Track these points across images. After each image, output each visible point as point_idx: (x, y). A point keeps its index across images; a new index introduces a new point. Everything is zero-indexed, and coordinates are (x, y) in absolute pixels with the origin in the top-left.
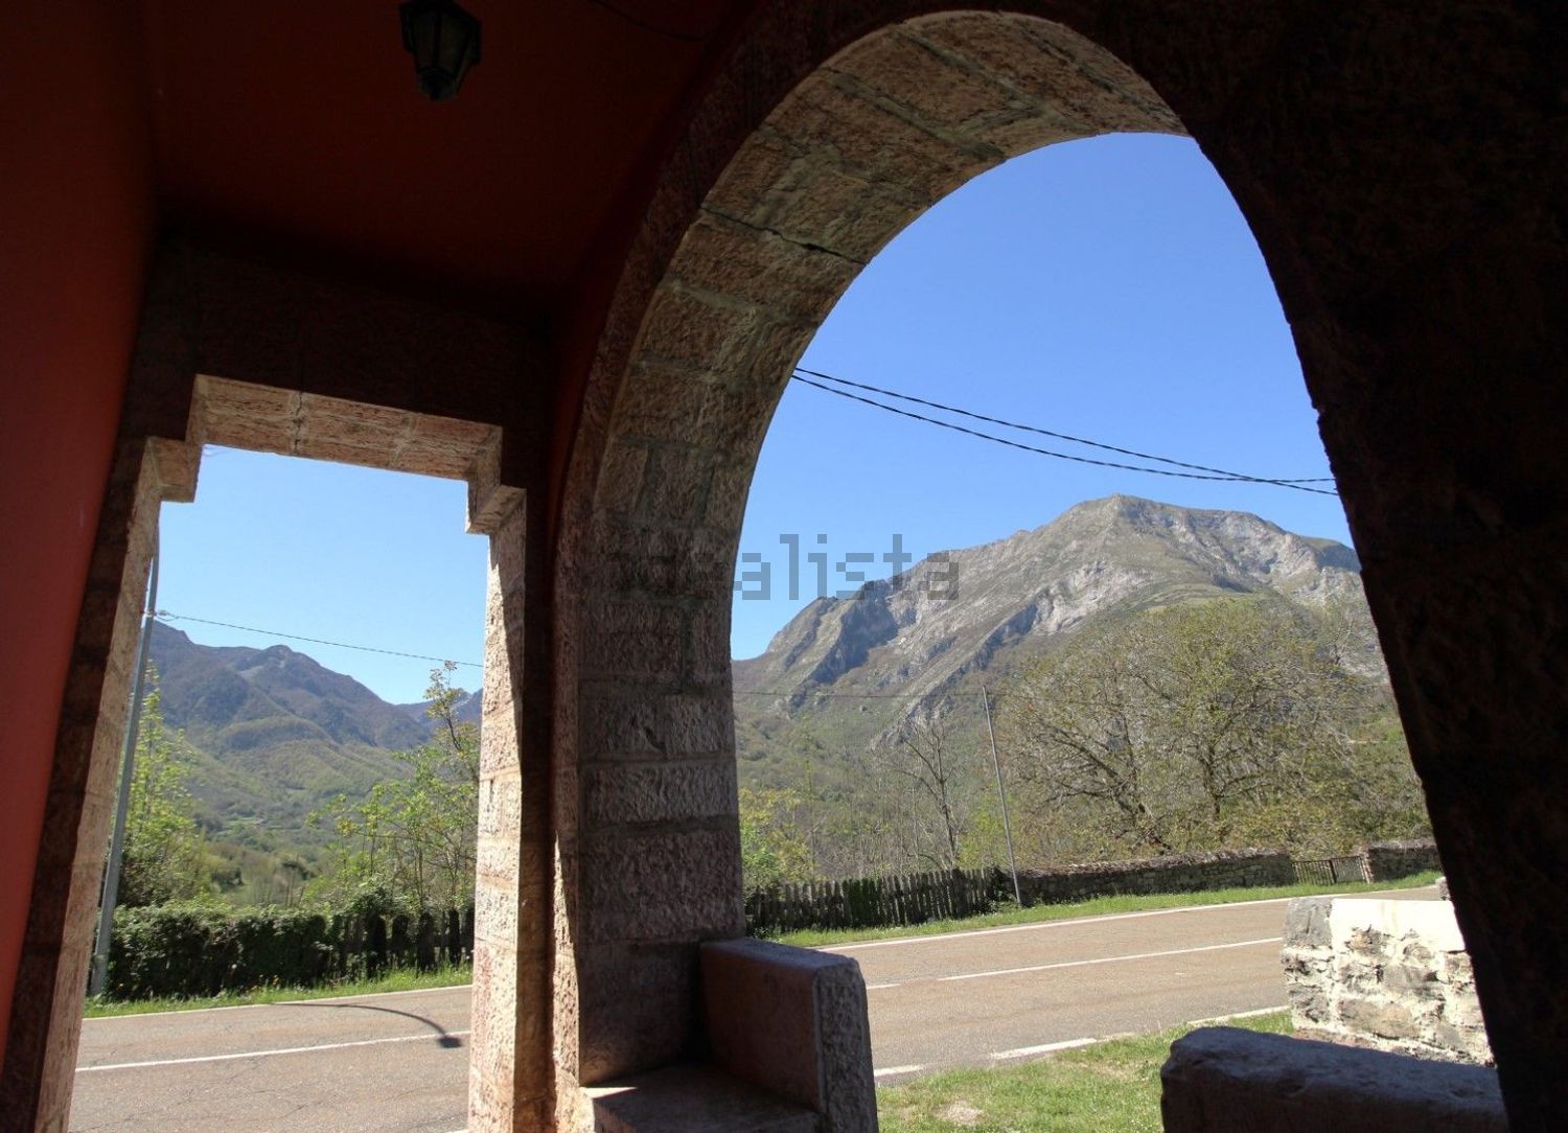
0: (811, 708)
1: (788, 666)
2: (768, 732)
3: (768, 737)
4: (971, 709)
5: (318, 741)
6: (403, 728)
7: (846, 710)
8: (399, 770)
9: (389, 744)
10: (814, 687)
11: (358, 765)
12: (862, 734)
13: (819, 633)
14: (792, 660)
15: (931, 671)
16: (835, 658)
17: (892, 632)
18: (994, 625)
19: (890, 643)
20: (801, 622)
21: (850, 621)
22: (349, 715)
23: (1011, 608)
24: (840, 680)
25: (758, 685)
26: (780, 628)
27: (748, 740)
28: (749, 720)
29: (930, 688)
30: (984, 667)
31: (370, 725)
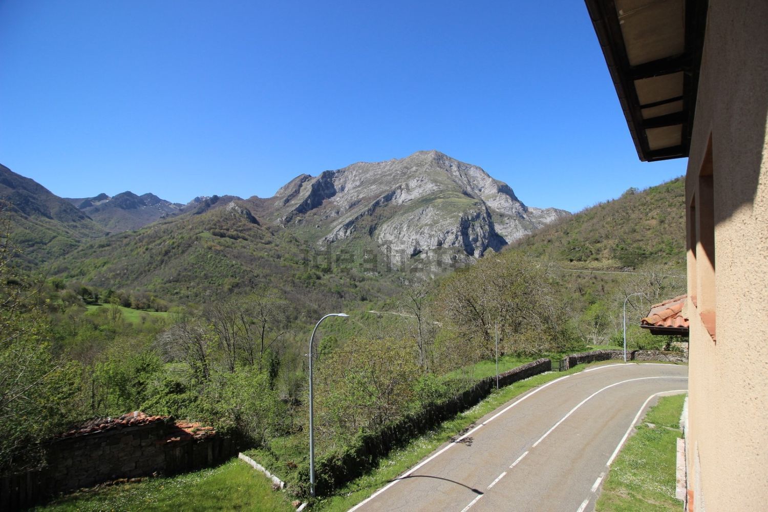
0: (294, 223)
1: (285, 204)
2: (274, 232)
3: (273, 235)
4: (363, 231)
5: (13, 213)
6: (68, 211)
7: (310, 226)
8: (67, 233)
9: (60, 219)
10: (296, 214)
11: (41, 228)
12: (316, 237)
13: (301, 191)
14: (287, 201)
15: (349, 214)
16: (307, 203)
17: (334, 194)
18: (378, 198)
19: (332, 199)
20: (293, 184)
21: (316, 187)
22: (33, 201)
23: (385, 191)
24: (309, 213)
25: (270, 210)
26: (283, 185)
27: (264, 235)
28: (265, 226)
29: (347, 221)
30: (371, 215)
31: (48, 208)
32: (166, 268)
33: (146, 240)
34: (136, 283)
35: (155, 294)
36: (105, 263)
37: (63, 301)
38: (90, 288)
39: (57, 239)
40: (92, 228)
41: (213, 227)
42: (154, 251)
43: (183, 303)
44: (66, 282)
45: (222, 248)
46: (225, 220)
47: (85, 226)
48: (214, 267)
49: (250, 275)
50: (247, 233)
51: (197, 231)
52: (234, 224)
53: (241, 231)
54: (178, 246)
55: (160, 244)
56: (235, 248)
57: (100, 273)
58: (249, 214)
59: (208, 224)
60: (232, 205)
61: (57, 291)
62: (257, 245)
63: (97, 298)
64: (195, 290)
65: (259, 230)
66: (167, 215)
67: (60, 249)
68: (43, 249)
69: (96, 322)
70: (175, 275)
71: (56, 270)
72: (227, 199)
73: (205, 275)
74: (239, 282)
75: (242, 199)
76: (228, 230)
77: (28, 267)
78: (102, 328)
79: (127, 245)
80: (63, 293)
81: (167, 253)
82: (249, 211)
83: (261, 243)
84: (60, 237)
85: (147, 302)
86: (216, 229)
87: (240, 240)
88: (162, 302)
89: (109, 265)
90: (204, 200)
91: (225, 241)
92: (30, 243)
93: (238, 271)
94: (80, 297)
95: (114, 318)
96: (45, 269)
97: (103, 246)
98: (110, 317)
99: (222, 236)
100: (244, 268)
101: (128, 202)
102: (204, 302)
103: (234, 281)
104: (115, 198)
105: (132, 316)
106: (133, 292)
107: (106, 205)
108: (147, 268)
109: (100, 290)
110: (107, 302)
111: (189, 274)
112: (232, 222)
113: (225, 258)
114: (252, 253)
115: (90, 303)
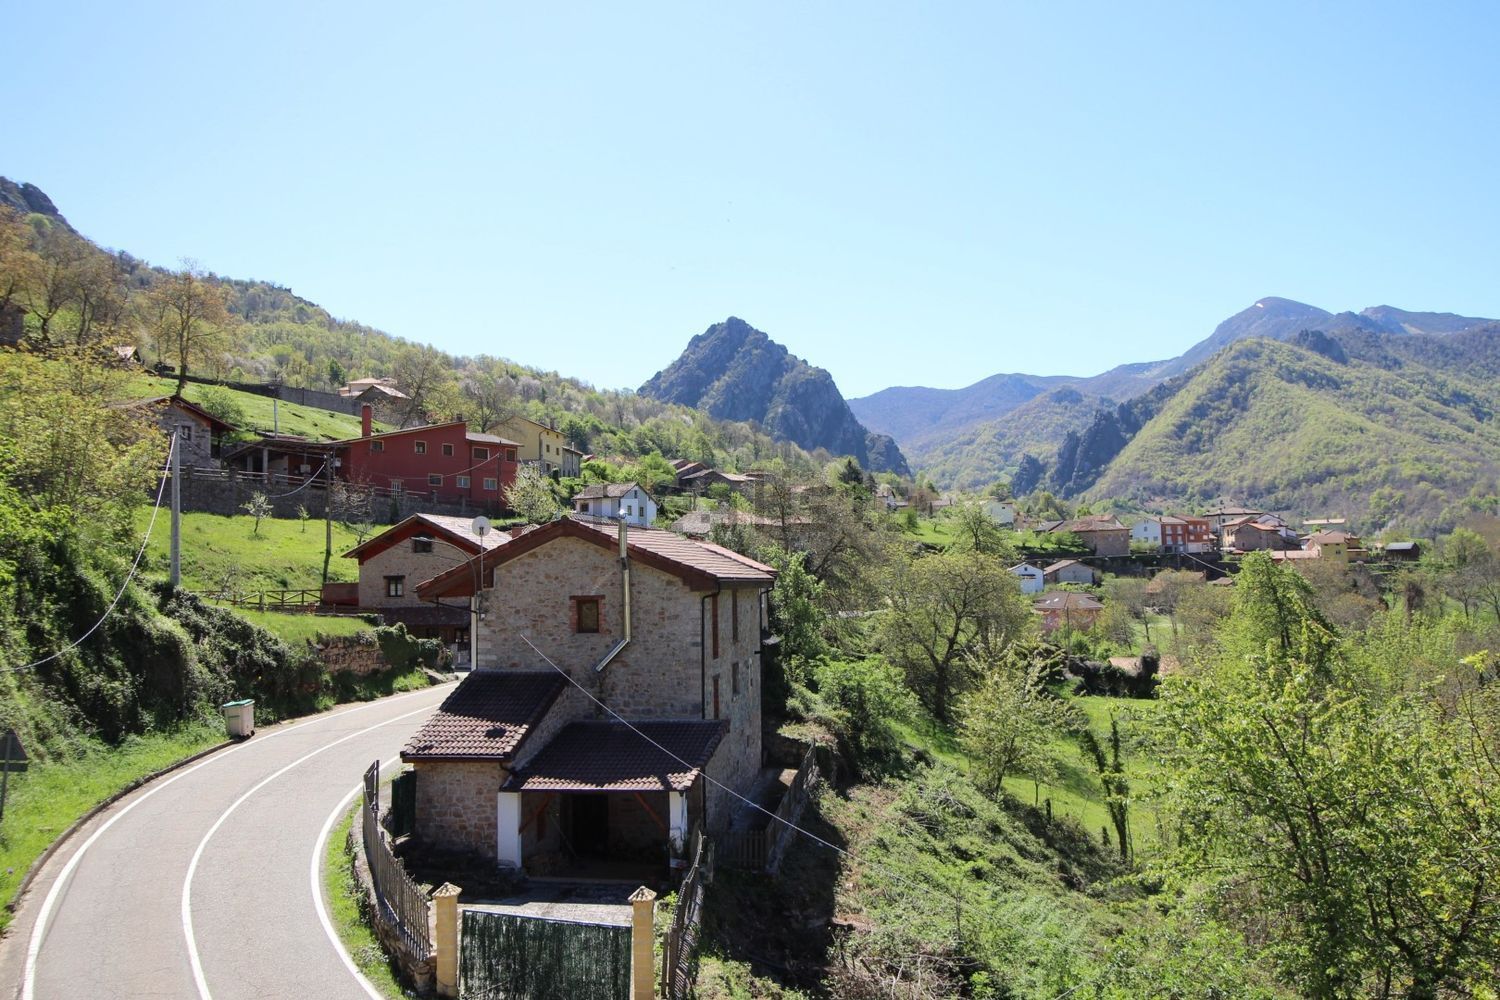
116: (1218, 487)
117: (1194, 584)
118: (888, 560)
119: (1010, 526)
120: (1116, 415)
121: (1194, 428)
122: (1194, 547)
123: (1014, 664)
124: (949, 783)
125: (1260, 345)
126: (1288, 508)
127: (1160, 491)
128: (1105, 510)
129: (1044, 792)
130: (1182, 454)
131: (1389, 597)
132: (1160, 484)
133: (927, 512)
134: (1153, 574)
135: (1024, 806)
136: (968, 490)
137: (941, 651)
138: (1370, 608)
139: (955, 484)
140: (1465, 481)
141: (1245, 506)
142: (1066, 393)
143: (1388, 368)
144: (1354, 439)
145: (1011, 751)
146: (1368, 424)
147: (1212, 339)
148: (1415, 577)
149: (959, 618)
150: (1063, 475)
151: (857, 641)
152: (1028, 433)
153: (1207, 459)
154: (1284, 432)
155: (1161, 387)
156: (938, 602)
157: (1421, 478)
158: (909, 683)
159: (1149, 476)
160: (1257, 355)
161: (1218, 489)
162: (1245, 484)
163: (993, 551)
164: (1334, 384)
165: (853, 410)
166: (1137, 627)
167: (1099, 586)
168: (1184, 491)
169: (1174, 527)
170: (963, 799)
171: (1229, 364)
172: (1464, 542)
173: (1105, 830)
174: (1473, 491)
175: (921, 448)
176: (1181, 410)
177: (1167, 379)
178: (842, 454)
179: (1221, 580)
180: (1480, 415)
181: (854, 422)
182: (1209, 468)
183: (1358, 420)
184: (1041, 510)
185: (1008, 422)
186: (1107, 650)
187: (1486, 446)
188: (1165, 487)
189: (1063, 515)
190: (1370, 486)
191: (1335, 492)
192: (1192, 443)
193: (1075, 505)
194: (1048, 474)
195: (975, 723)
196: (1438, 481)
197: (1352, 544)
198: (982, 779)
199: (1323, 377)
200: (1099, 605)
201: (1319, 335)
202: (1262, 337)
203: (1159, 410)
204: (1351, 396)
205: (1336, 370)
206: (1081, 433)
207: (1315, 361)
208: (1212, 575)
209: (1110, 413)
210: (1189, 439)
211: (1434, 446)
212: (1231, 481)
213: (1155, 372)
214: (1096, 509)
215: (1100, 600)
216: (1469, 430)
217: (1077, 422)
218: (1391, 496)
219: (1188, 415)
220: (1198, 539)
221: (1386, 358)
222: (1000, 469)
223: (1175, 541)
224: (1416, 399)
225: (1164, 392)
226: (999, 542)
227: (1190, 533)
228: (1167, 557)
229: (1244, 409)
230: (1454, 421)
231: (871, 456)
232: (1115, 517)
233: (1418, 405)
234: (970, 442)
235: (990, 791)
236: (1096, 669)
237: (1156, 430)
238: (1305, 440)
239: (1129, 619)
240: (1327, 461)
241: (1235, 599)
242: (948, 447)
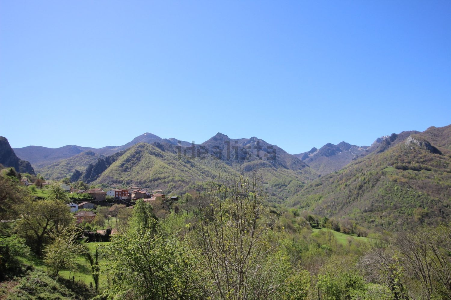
5: (270, 168)
6: (296, 163)
8: (297, 177)
9: (293, 169)
11: (283, 176)
22: (278, 159)
27: (449, 164)
28: (448, 155)
31: (286, 162)
32: (362, 200)
33: (344, 178)
34: (341, 212)
35: (356, 222)
36: (320, 197)
37: (299, 225)
38: (313, 216)
39: (292, 182)
40: (310, 173)
41: (395, 161)
42: (351, 186)
43: (379, 231)
44: (300, 212)
45: (406, 180)
46: (406, 154)
47: (306, 172)
48: (401, 198)
49: (440, 205)
50: (429, 164)
51: (382, 167)
52: (414, 157)
53: (423, 162)
54: (369, 181)
55: (355, 181)
56: (419, 178)
57: (318, 205)
58: (428, 145)
59: (391, 160)
60: (410, 139)
61: (295, 217)
62: (442, 174)
63: (318, 224)
64: (387, 219)
65: (441, 159)
66: (357, 157)
67: (295, 189)
68: (286, 190)
69: (319, 242)
70: (369, 206)
71: (293, 203)
72: (405, 135)
73: (394, 205)
74: (429, 212)
75: (419, 133)
76: (409, 163)
77: (279, 201)
78: (323, 246)
79: (333, 183)
80: (298, 219)
81: (361, 187)
82: (428, 142)
83: (446, 172)
84: (293, 181)
85: (350, 228)
86: (398, 163)
87: (423, 171)
88: (363, 229)
89: (322, 199)
90: (384, 139)
91: (409, 173)
92: (279, 186)
93: (425, 201)
94: (308, 222)
95: (330, 240)
96: (288, 202)
97: (317, 185)
98: (327, 239)
99: (405, 169)
100: (432, 198)
101: (330, 151)
102: (397, 231)
103: (423, 211)
104: (322, 149)
105: (342, 238)
106: (340, 219)
107: (316, 155)
108: (348, 200)
109: (319, 217)
110: (324, 227)
111: (381, 204)
112: (413, 155)
113: (411, 189)
114: (438, 183)
115: (314, 227)
116: (131, 181)
117: (123, 208)
118: (23, 202)
119: (69, 191)
120: (105, 160)
121: (126, 165)
122: (124, 198)
123: (66, 234)
124: (39, 276)
125: (145, 144)
126: (148, 187)
127: (116, 182)
128: (99, 187)
129: (72, 274)
130: (122, 172)
131: (171, 210)
132: (116, 180)
133: (40, 187)
134: (112, 205)
135: (65, 280)
136: (55, 180)
137: (41, 231)
138: (166, 213)
139: (51, 178)
140: (189, 181)
141: (138, 186)
142: (90, 152)
143: (174, 153)
144: (165, 170)
145: (62, 262)
146: (168, 167)
147: (132, 142)
148: (177, 205)
149: (48, 220)
150: (87, 176)
151: (8, 230)
152: (77, 163)
153: (129, 173)
154: (149, 167)
155: (118, 153)
156: (41, 216)
157: (180, 181)
158: (27, 243)
159: (113, 178)
160: (144, 147)
161: (131, 182)
162: (138, 181)
163: (62, 199)
164: (162, 156)
165: (15, 152)
166: (106, 221)
167: (96, 209)
168: (122, 182)
169: (119, 192)
170: (44, 280)
171: (136, 149)
172: (188, 196)
173: (91, 283)
174: (190, 184)
175: (40, 166)
176: (123, 160)
177: (120, 151)
178: (8, 166)
179: (131, 207)
180: (192, 166)
181: (15, 156)
182: (129, 176)
183: (166, 165)
184: (79, 187)
185: (71, 160)
186: (96, 228)
187: (193, 173)
188: (117, 181)
189: (86, 188)
190: (168, 182)
191: (160, 183)
192: (125, 169)
193: (90, 185)
194: (83, 176)
195: (51, 255)
196: (183, 181)
197: (163, 197)
198: (51, 273)
199: (159, 154)
200: (95, 215)
201: (159, 144)
202: (145, 142)
203: (117, 159)
204: (165, 159)
205: (162, 153)
206: (94, 164)
207: (157, 150)
208: (128, 205)
209: (103, 159)
210: (124, 168)
211: (183, 173)
212: (135, 180)
213: (117, 149)
214: (96, 187)
215: (95, 213)
216: (190, 169)
217: (93, 161)
218: (173, 185)
219: (125, 161)
220: (125, 195)
221: (173, 151)
222: (67, 174)
223: (119, 196)
224: (179, 161)
225: (119, 155)
226: (64, 196)
227: (123, 194)
228: (116, 200)
229: (139, 161)
230: (187, 167)
231: (20, 168)
232: (102, 189)
233: (179, 163)
234: (58, 165)
235: (53, 277)
236: (93, 234)
237: (116, 165)
238: (154, 170)
239: (104, 218)
240: (159, 175)
241: (134, 212)
242: (49, 166)
